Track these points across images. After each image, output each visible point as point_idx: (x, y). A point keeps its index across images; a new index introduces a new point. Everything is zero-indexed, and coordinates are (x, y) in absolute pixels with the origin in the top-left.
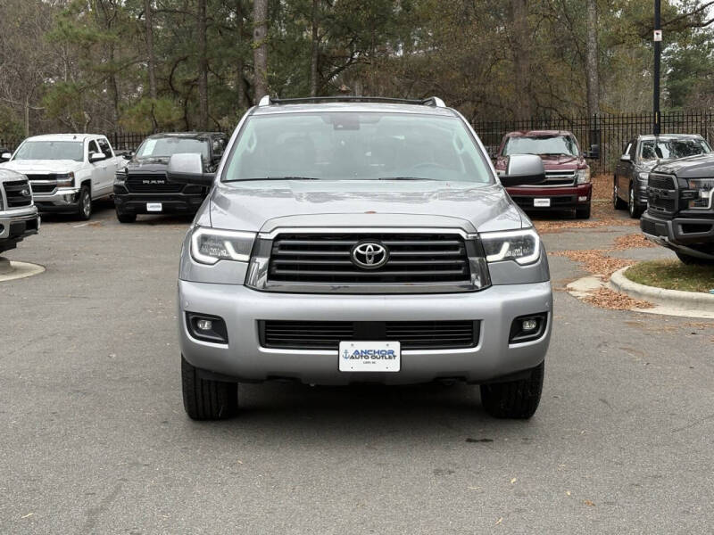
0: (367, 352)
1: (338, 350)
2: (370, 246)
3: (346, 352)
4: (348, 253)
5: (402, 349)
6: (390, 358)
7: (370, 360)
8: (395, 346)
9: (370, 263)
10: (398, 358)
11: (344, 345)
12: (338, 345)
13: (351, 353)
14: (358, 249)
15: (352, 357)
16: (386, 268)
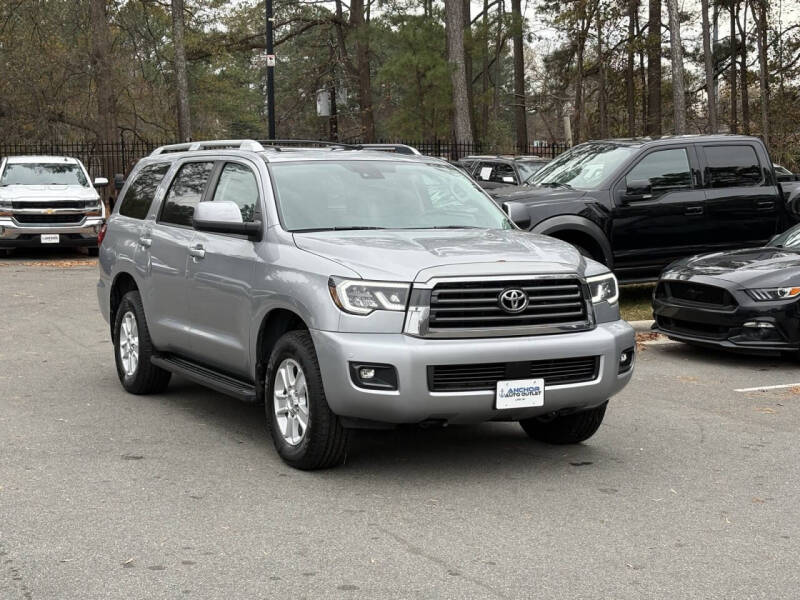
0: (518, 390)
1: (495, 389)
2: (514, 292)
3: (502, 391)
4: (496, 300)
5: (545, 385)
6: (536, 394)
7: (521, 397)
8: (540, 382)
9: (515, 308)
10: (542, 394)
11: (501, 385)
12: (495, 385)
13: (506, 392)
14: (505, 295)
15: (507, 396)
16: (527, 312)
